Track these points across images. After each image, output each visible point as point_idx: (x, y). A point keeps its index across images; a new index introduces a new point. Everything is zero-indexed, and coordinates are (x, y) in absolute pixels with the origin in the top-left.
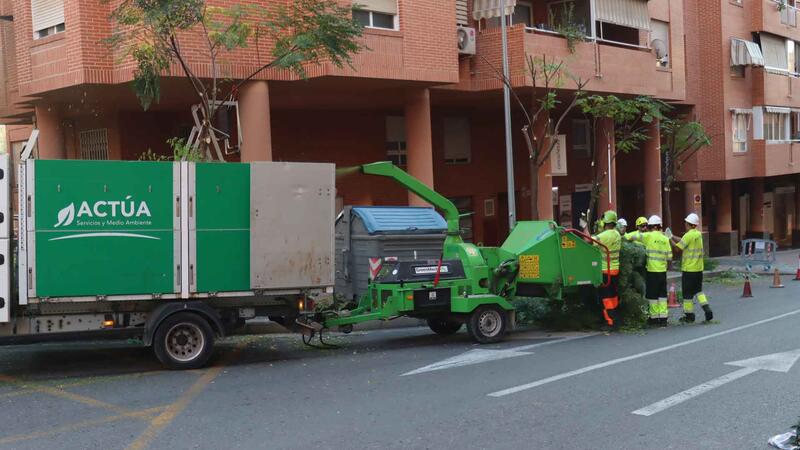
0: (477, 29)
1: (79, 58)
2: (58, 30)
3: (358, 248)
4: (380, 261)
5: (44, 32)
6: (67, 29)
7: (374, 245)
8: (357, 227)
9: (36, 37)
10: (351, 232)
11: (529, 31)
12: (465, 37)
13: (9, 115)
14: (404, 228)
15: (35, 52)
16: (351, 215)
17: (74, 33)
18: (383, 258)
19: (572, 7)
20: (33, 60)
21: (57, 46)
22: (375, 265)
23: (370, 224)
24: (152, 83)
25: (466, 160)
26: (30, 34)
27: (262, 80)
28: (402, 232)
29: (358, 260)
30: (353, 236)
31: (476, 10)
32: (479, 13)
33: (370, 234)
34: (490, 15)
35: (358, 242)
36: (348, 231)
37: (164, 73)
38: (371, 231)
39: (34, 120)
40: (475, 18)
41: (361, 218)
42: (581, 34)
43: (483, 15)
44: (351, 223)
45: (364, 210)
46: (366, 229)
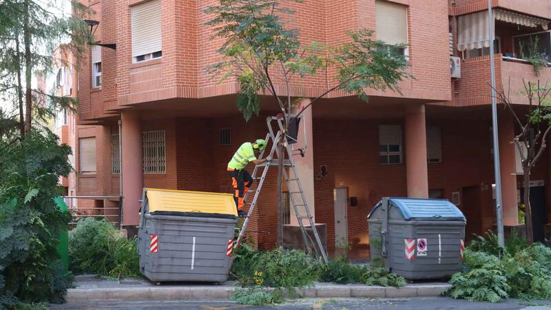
0: (461, 58)
1: (174, 78)
2: (154, 57)
3: (395, 231)
4: (414, 241)
5: (141, 58)
6: (163, 56)
7: (410, 229)
8: (394, 214)
9: (134, 61)
10: (388, 218)
11: (504, 60)
12: (453, 64)
13: (92, 118)
14: (431, 216)
15: (133, 73)
16: (389, 204)
17: (169, 59)
18: (416, 239)
19: (537, 40)
20: (132, 79)
21: (155, 69)
22: (410, 245)
23: (405, 212)
24: (253, 101)
25: (437, 160)
26: (130, 59)
27: (306, 98)
28: (429, 219)
29: (394, 241)
30: (390, 221)
31: (460, 43)
32: (462, 46)
33: (406, 220)
34: (473, 47)
35: (394, 226)
36: (386, 218)
37: (260, 92)
38: (406, 217)
39: (119, 123)
40: (459, 50)
41: (397, 208)
42: (544, 61)
43: (466, 47)
44: (388, 210)
45: (399, 200)
46: (403, 216)
